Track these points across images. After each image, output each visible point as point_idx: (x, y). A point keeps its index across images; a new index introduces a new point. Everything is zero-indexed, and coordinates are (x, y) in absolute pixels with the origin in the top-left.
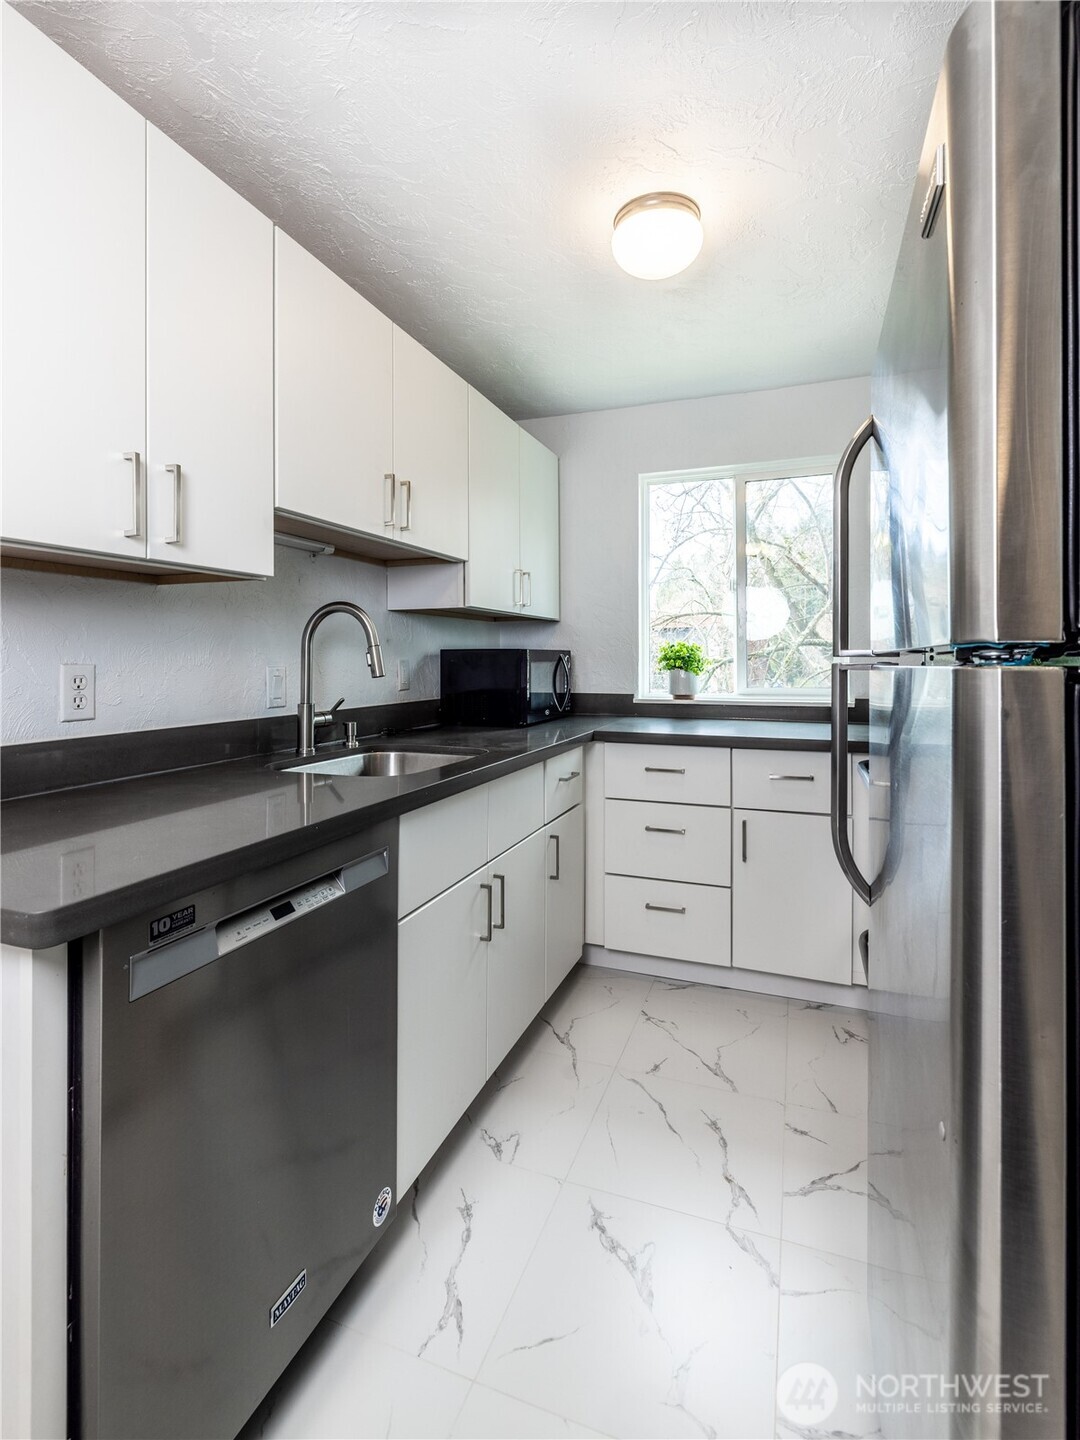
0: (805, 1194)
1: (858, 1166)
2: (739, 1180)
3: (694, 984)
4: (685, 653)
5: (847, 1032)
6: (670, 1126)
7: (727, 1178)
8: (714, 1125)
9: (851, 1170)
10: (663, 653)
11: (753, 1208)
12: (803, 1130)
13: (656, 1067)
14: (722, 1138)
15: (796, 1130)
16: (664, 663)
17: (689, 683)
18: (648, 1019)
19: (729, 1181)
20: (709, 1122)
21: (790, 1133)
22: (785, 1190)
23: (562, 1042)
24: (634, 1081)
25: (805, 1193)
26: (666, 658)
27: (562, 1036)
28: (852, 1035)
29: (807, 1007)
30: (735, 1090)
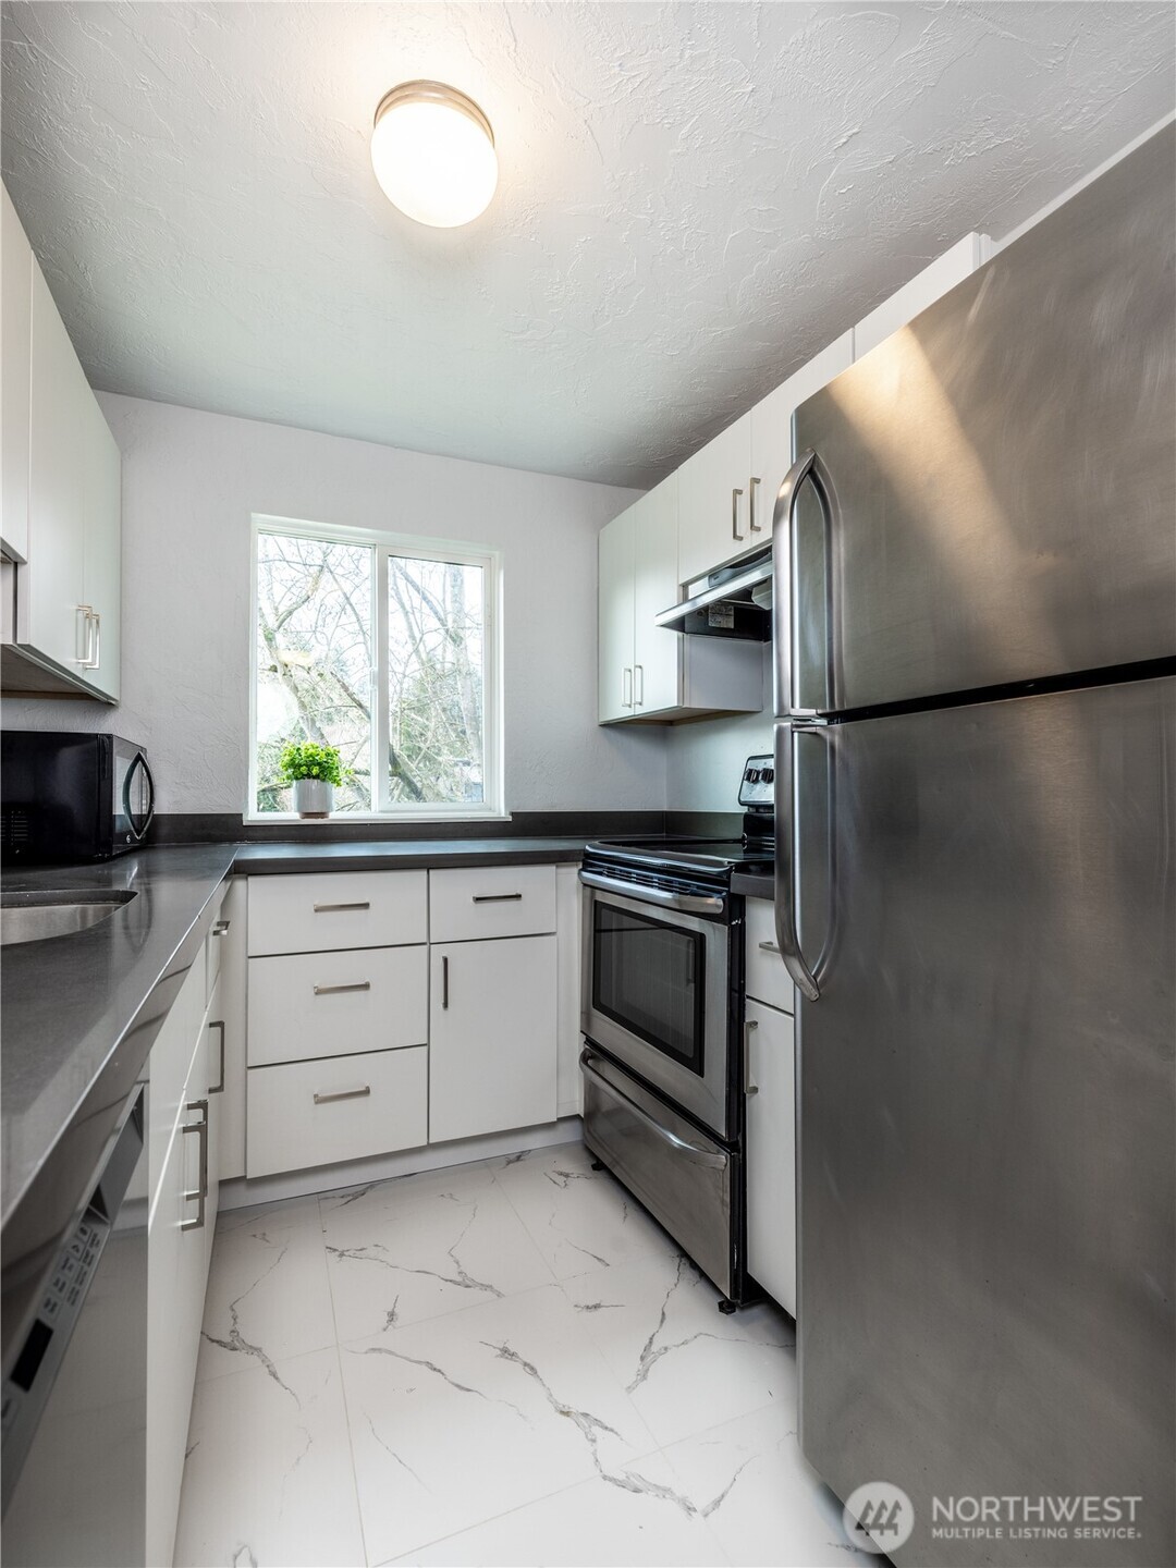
0: (644, 1377)
1: (663, 1314)
2: (577, 1406)
3: (372, 1185)
4: (322, 757)
5: (561, 1174)
6: (458, 1386)
7: (562, 1413)
8: (506, 1353)
9: (662, 1322)
10: (287, 758)
11: (612, 1430)
12: (594, 1303)
13: (392, 1316)
14: (526, 1364)
15: (588, 1307)
16: (290, 771)
17: (325, 798)
18: (342, 1255)
19: (567, 1414)
20: (499, 1352)
21: (586, 1314)
22: (625, 1386)
23: (234, 1349)
24: (374, 1350)
25: (643, 1375)
26: (293, 764)
27: (227, 1339)
28: (567, 1176)
29: (509, 1162)
30: (499, 1295)
